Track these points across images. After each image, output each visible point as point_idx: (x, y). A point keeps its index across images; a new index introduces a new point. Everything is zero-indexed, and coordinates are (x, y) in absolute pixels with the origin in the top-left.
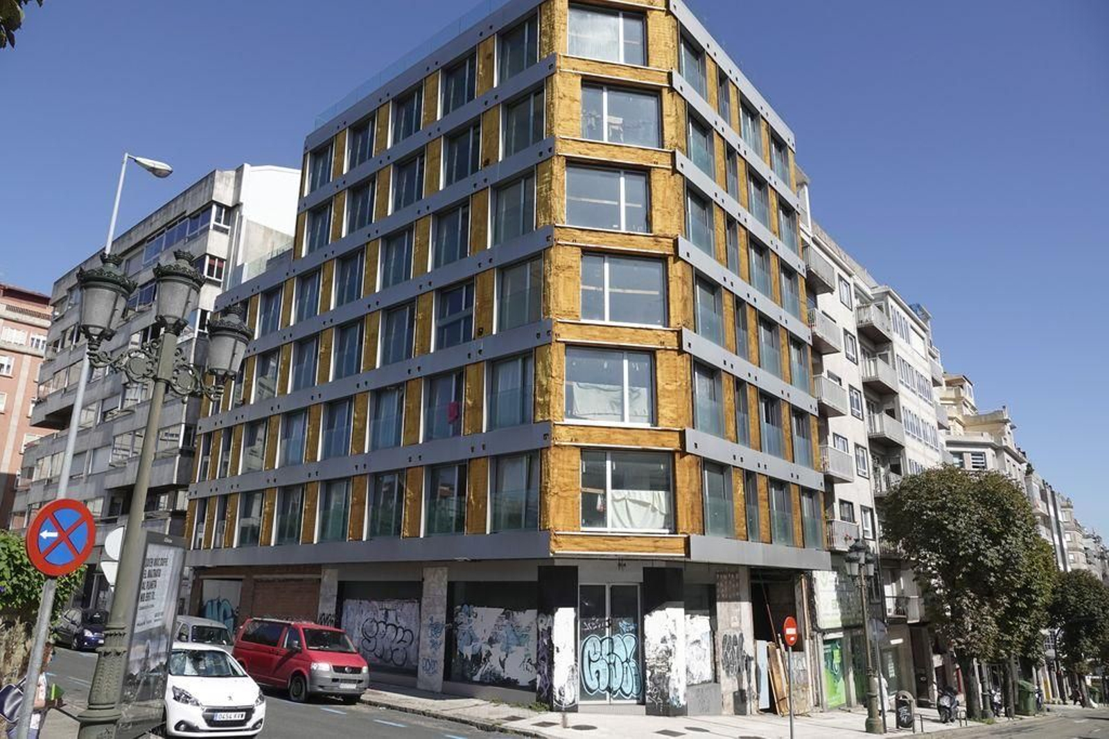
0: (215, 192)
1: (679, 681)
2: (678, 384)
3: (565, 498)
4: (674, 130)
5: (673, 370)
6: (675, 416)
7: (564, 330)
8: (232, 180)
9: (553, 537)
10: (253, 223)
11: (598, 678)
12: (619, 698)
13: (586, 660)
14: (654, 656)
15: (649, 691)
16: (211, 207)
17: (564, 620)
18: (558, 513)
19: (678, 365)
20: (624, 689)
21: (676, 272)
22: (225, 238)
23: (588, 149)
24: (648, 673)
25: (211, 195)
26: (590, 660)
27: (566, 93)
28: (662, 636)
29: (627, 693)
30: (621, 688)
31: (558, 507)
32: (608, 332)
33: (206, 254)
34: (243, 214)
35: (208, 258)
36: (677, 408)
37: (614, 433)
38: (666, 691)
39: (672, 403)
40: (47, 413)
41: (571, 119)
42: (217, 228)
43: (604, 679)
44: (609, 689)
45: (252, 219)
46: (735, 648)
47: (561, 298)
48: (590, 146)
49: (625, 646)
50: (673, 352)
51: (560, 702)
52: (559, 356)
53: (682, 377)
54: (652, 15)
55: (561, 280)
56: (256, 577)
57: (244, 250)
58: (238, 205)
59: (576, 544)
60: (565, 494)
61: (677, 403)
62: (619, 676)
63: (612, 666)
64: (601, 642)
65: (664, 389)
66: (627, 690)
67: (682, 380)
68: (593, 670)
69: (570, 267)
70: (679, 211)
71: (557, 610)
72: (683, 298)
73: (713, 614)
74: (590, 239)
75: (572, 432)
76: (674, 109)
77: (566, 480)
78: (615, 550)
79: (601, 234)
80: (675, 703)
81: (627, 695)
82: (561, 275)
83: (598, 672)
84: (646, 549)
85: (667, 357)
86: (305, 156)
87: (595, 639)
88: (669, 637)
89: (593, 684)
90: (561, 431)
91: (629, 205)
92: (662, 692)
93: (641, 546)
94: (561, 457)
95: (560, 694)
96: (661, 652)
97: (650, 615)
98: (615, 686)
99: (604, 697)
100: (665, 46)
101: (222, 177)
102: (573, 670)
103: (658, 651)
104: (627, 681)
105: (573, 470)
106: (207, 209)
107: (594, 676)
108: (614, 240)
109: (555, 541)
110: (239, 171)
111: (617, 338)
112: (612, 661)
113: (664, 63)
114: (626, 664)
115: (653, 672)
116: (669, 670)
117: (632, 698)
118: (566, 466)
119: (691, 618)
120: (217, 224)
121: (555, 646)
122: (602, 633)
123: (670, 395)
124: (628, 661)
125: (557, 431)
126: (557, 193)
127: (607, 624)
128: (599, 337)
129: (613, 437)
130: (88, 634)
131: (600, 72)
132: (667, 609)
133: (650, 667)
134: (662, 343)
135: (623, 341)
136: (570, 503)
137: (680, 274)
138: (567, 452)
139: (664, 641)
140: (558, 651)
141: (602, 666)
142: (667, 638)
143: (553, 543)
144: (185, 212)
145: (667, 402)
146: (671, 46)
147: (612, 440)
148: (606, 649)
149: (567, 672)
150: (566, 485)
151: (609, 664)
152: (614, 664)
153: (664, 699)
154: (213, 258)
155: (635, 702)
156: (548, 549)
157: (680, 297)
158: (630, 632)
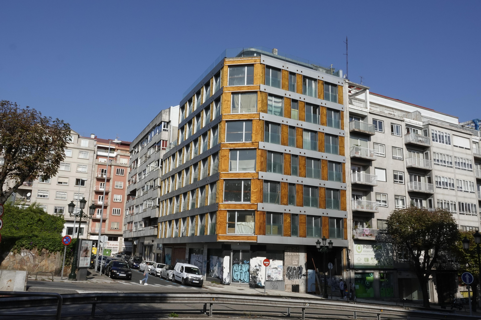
0: (163, 118)
1: (262, 279)
2: (257, 189)
3: (222, 225)
4: (261, 105)
5: (256, 185)
6: (256, 199)
7: (223, 175)
8: (168, 112)
9: (218, 236)
10: (175, 127)
11: (237, 276)
12: (243, 282)
13: (234, 271)
14: (253, 271)
15: (251, 281)
16: (162, 123)
17: (226, 260)
18: (220, 229)
19: (258, 183)
20: (245, 280)
21: (259, 153)
22: (167, 133)
23: (232, 117)
24: (251, 276)
25: (161, 120)
26: (235, 271)
27: (226, 99)
28: (255, 265)
29: (246, 281)
30: (244, 280)
31: (220, 227)
32: (237, 175)
33: (161, 140)
34: (171, 124)
35: (162, 141)
36: (257, 197)
37: (237, 205)
38: (256, 281)
39: (255, 196)
40: (131, 191)
41: (228, 108)
42: (164, 130)
43: (239, 277)
44: (240, 280)
45: (174, 126)
46: (295, 271)
47: (223, 166)
48: (233, 115)
49: (245, 268)
50: (256, 179)
51: (225, 282)
52: (221, 183)
53: (259, 187)
54: (256, 66)
55: (223, 160)
56: (175, 247)
57: (172, 137)
58: (170, 121)
59: (225, 238)
60: (222, 224)
61: (257, 195)
62: (243, 276)
63: (241, 273)
64: (238, 266)
65: (253, 191)
66: (246, 280)
67: (258, 188)
68: (236, 274)
69: (226, 156)
70: (261, 133)
71: (224, 257)
72: (261, 162)
73: (283, 260)
74: (232, 146)
75: (224, 206)
76: (261, 98)
77: (222, 220)
78: (236, 240)
79: (235, 144)
80: (260, 285)
81: (246, 282)
82: (223, 158)
83: (237, 275)
84: (245, 239)
85: (254, 181)
86: (180, 109)
87: (237, 265)
88: (258, 265)
89: (235, 278)
90: (221, 206)
91: (246, 132)
92: (255, 281)
93: (243, 239)
94: (221, 213)
95: (225, 280)
96: (255, 270)
97: (252, 259)
98: (242, 279)
99: (238, 282)
100: (259, 76)
101: (164, 112)
102: (229, 274)
103: (254, 269)
104: (246, 278)
105: (225, 217)
106: (161, 123)
107: (236, 276)
108: (240, 145)
109: (219, 237)
110: (170, 108)
111: (239, 176)
112: (241, 272)
113: (259, 82)
114: (245, 273)
115: (252, 275)
116: (257, 275)
117: (247, 283)
118: (222, 216)
119: (272, 261)
120: (164, 129)
121: (224, 267)
122: (238, 264)
123: (254, 193)
124: (246, 272)
125: (220, 206)
126: (222, 133)
127: (240, 261)
128: (234, 177)
129: (237, 207)
130: (135, 264)
131: (237, 90)
132: (257, 257)
133: (251, 274)
134: (253, 177)
135: (241, 177)
136: (223, 227)
137: (260, 154)
138: (223, 212)
139: (256, 266)
140: (224, 268)
141: (238, 273)
142: (257, 266)
143: (218, 238)
144: (156, 124)
145: (253, 195)
146: (261, 75)
147: (237, 208)
148: (240, 268)
149: (227, 274)
150: (222, 221)
151: (240, 273)
152: (242, 273)
153: (255, 283)
154: (163, 141)
155: (248, 284)
156: (217, 240)
157: (260, 162)
158: (247, 264)
